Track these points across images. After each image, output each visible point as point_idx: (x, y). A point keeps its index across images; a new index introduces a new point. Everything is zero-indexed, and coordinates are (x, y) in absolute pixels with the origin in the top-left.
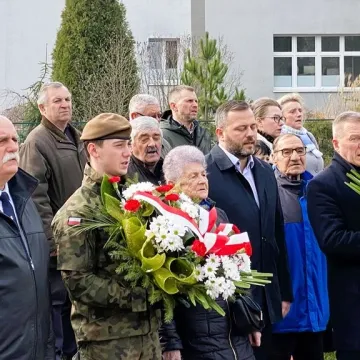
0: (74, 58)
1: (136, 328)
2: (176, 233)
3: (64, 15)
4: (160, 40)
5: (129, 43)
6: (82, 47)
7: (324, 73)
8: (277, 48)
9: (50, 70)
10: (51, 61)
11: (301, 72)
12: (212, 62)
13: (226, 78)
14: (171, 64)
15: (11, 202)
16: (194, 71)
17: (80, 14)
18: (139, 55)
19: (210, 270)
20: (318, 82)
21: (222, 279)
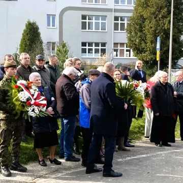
0: (26, 46)
2: (25, 97)
3: (23, 34)
4: (50, 42)
5: (41, 43)
6: (28, 43)
7: (95, 53)
8: (82, 46)
9: (19, 50)
10: (19, 47)
11: (89, 52)
12: (64, 49)
13: (69, 53)
14: (53, 49)
16: (59, 51)
17: (27, 34)
18: (44, 46)
19: (31, 109)
20: (93, 55)
21: (33, 112)
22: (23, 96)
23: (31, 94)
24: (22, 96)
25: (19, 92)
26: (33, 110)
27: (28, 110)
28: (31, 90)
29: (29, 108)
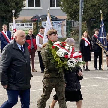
1: (56, 75)
2: (62, 53)
15: (23, 48)
19: (69, 61)
21: (72, 63)
22: (61, 52)
23: (67, 50)
24: (59, 53)
25: (56, 50)
26: (72, 62)
27: (67, 63)
28: (66, 47)
29: (68, 61)
